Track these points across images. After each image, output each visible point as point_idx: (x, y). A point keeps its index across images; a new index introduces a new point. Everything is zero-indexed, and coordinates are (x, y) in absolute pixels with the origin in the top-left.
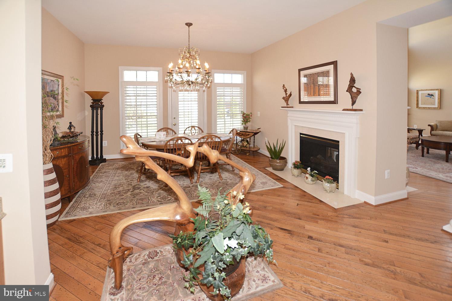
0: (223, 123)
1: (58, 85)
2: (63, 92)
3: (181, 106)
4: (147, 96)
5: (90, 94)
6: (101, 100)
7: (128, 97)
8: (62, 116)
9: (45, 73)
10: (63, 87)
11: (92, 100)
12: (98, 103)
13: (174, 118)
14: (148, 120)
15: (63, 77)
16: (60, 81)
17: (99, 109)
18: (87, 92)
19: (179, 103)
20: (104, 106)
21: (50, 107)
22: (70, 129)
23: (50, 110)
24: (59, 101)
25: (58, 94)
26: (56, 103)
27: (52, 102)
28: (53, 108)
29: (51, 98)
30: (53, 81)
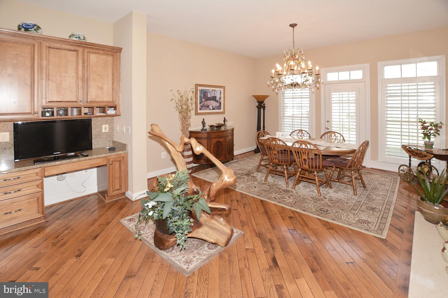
0: (400, 133)
1: (221, 93)
2: (224, 97)
3: (335, 108)
4: (302, 98)
5: (256, 97)
6: (264, 102)
7: (286, 100)
8: (223, 113)
9: (205, 86)
10: (224, 94)
11: (258, 102)
12: (261, 104)
13: (328, 122)
14: (302, 121)
15: (224, 87)
16: (222, 90)
17: (262, 109)
18: (255, 96)
19: (333, 105)
20: (265, 107)
21: (211, 107)
22: (224, 122)
23: (212, 108)
24: (220, 103)
25: (220, 98)
26: (218, 104)
27: (213, 104)
28: (214, 107)
29: (212, 101)
30: (215, 90)
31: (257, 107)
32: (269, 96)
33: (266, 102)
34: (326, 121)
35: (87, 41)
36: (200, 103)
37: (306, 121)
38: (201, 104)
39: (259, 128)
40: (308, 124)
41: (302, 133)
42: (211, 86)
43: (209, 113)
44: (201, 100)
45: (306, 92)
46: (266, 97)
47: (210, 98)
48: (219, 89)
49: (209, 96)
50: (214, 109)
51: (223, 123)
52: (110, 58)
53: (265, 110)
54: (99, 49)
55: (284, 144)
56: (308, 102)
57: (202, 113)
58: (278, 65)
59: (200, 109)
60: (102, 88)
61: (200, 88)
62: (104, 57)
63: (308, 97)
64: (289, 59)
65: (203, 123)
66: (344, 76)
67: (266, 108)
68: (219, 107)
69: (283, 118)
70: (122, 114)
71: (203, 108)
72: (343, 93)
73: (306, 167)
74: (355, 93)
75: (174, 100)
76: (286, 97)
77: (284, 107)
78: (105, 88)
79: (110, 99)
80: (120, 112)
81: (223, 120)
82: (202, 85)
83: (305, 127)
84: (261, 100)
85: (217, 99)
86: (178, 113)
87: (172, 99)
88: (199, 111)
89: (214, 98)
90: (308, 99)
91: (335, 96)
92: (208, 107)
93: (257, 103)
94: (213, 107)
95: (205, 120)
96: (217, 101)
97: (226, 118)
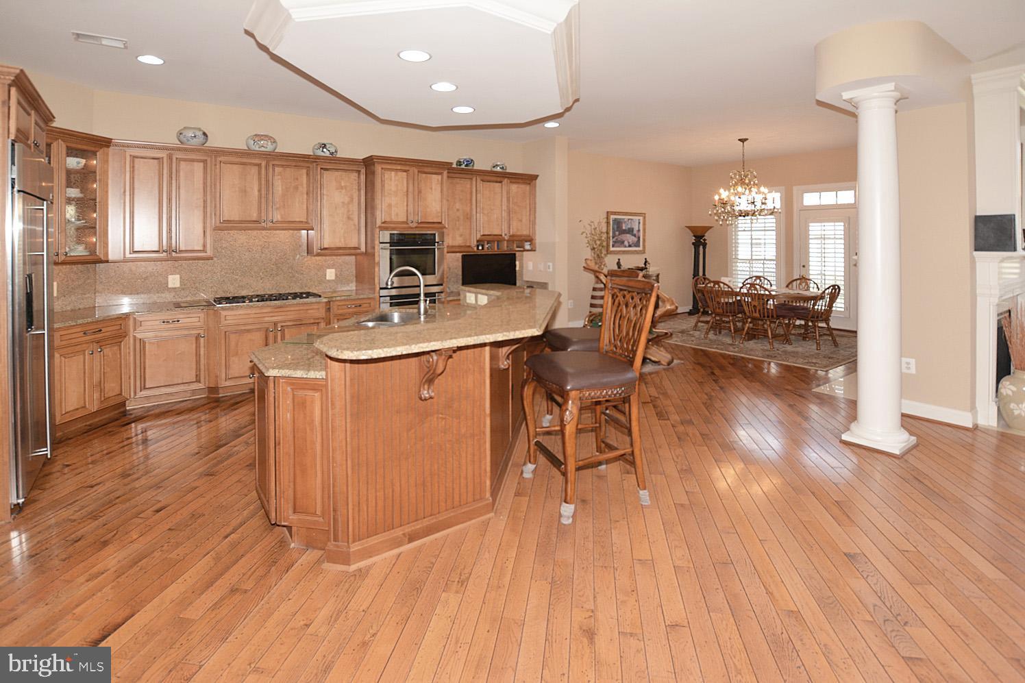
1: (639, 223)
2: (644, 230)
3: (814, 247)
4: (765, 230)
5: (692, 229)
6: (704, 236)
7: (739, 233)
8: (643, 252)
9: (619, 213)
10: (644, 224)
11: (694, 236)
12: (699, 239)
13: (804, 266)
14: (765, 266)
15: (645, 214)
16: (641, 218)
17: (701, 247)
18: (689, 227)
19: (811, 241)
20: (706, 244)
21: (626, 243)
22: (646, 265)
23: (627, 245)
24: (639, 238)
25: (639, 231)
26: (636, 239)
27: (630, 238)
28: (631, 243)
29: (628, 235)
30: (631, 219)
31: (693, 244)
32: (711, 227)
33: (707, 236)
34: (802, 265)
35: (507, 171)
36: (613, 237)
37: (772, 266)
38: (614, 240)
39: (696, 273)
40: (774, 270)
41: (761, 280)
42: (626, 214)
43: (624, 252)
44: (614, 233)
45: (771, 221)
46: (708, 228)
47: (625, 230)
48: (637, 218)
49: (624, 228)
50: (630, 246)
51: (644, 266)
52: (528, 187)
53: (706, 250)
54: (519, 178)
55: (730, 290)
56: (775, 237)
57: (616, 251)
58: (722, 191)
59: (613, 246)
60: (521, 221)
61: (612, 217)
62: (523, 186)
63: (774, 228)
64: (736, 184)
65: (619, 264)
66: (828, 198)
67: (707, 246)
68: (637, 245)
69: (735, 260)
70: (537, 249)
71: (616, 245)
72: (826, 224)
73: (757, 315)
74: (842, 224)
75: (585, 234)
76: (740, 229)
77: (737, 245)
78: (524, 220)
79: (528, 233)
80: (535, 247)
81: (644, 262)
82: (615, 213)
83: (769, 274)
84: (699, 234)
85: (635, 232)
86: (590, 250)
87: (583, 232)
88: (612, 249)
89: (630, 231)
90: (774, 233)
91: (815, 229)
92: (623, 242)
93: (694, 238)
94: (629, 243)
95: (621, 261)
96: (635, 236)
97: (647, 260)
